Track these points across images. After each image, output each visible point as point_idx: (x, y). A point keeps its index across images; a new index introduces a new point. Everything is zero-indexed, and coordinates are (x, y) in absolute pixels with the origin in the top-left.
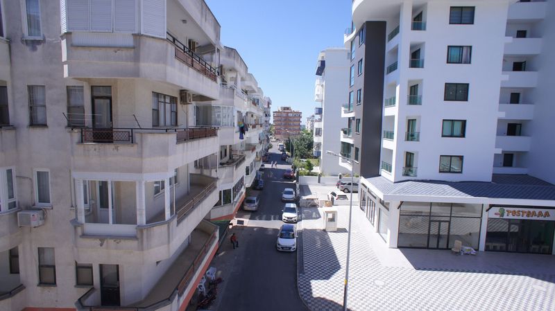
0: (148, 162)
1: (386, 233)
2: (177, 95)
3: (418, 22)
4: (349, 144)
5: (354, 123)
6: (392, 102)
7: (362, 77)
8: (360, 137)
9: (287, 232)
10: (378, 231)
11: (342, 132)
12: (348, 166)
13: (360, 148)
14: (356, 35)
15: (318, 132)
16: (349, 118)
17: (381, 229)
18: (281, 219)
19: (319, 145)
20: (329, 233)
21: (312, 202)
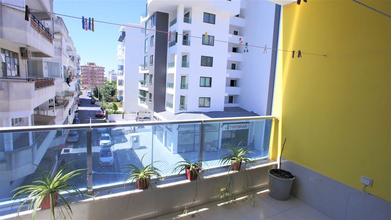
0: (13, 103)
1: (171, 146)
2: (18, 51)
3: (187, 17)
4: (144, 91)
5: (148, 77)
6: (172, 65)
7: (154, 48)
8: (153, 86)
9: (106, 152)
10: (166, 145)
11: (140, 83)
12: (145, 106)
13: (153, 93)
14: (149, 19)
15: (121, 83)
16: (145, 74)
17: (167, 144)
18: (98, 145)
19: (121, 92)
20: (135, 150)
21: (120, 131)
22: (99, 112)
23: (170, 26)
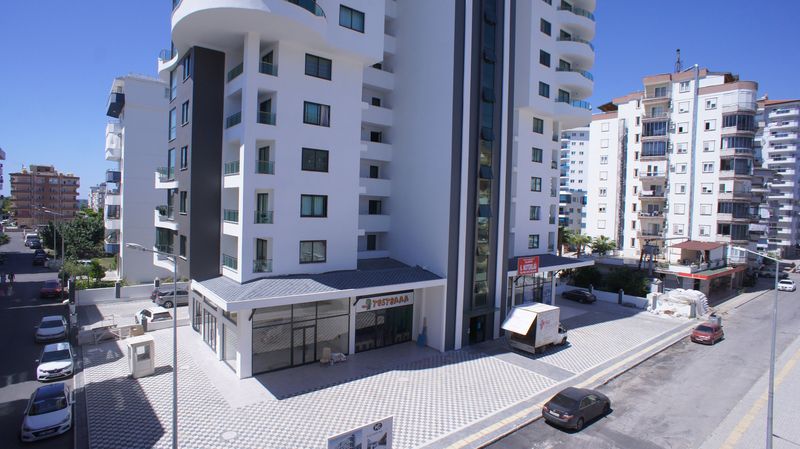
1: (235, 359)
3: (268, 64)
4: (169, 230)
5: (177, 198)
6: (234, 169)
7: (189, 129)
8: (187, 219)
9: (50, 399)
10: (223, 358)
11: (157, 213)
12: (168, 266)
13: (188, 235)
14: (178, 63)
15: (114, 212)
16: (169, 190)
17: (227, 355)
18: (33, 377)
19: (115, 234)
20: (140, 380)
21: (105, 333)
22: (53, 284)
23: (229, 81)
